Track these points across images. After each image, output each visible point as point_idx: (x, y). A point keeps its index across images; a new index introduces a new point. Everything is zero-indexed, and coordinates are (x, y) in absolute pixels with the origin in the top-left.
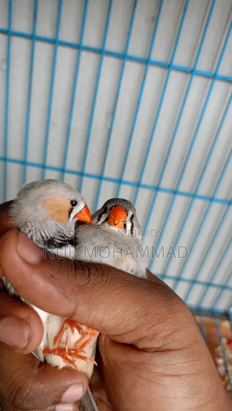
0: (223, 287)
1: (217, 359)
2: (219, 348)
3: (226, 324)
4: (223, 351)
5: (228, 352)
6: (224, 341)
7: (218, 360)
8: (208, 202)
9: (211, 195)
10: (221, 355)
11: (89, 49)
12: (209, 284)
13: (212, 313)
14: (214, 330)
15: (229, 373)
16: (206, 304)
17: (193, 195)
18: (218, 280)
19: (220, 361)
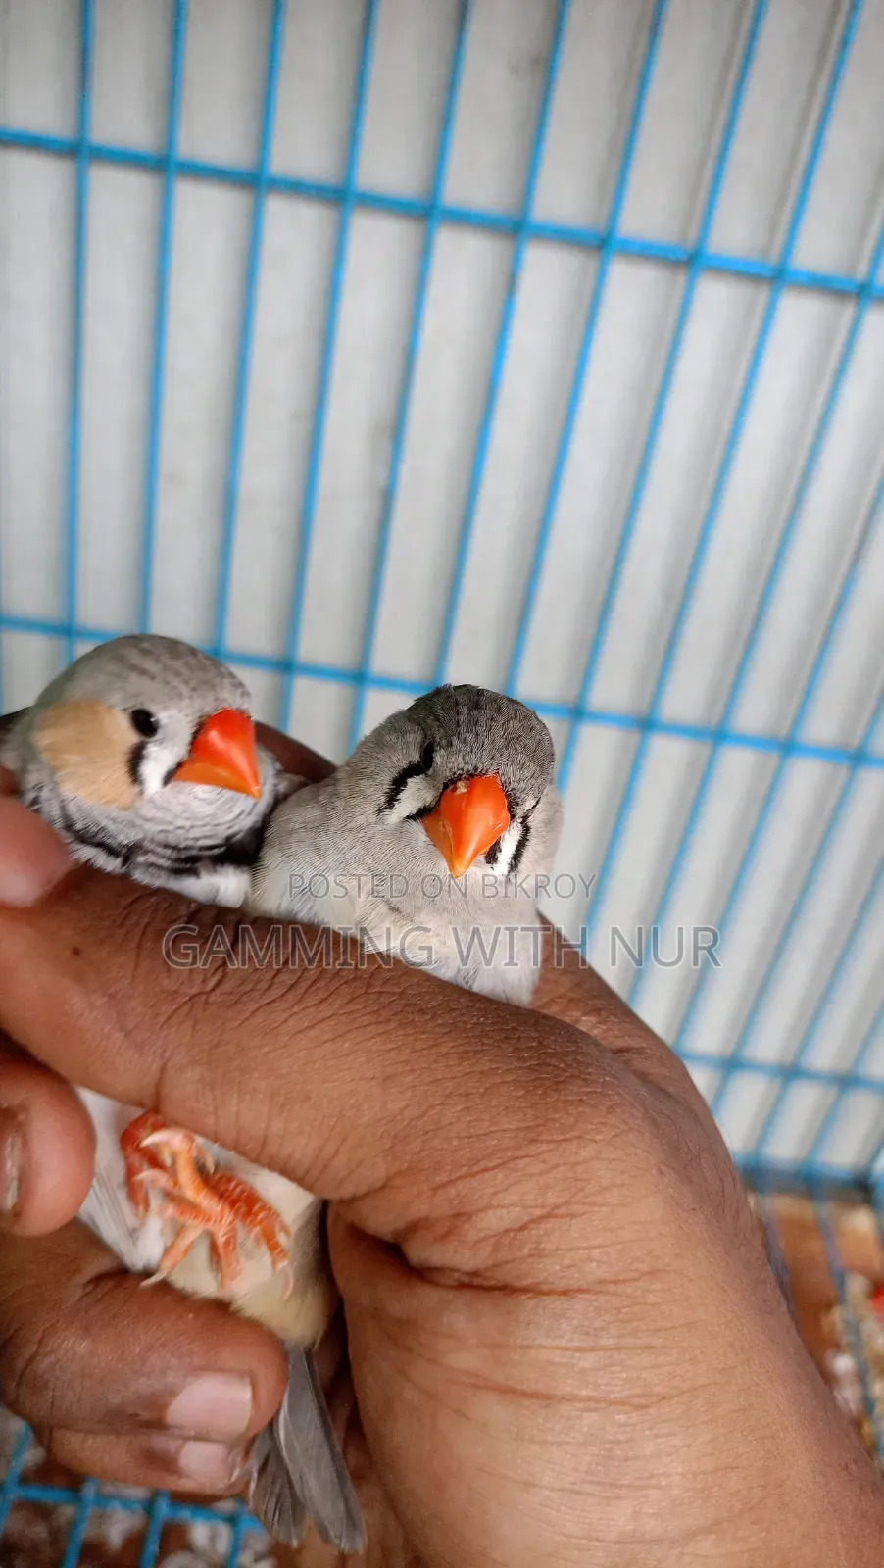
0: (846, 1081)
1: (829, 1354)
2: (837, 1317)
3: (861, 1221)
4: (854, 1328)
5: (870, 1326)
6: (857, 1286)
7: (835, 1357)
8: (773, 760)
9: (784, 732)
10: (845, 1339)
11: (296, 189)
12: (790, 1073)
13: (807, 1183)
14: (814, 1246)
15: (879, 1410)
16: (785, 1148)
17: (716, 734)
18: (825, 1055)
19: (843, 1364)
